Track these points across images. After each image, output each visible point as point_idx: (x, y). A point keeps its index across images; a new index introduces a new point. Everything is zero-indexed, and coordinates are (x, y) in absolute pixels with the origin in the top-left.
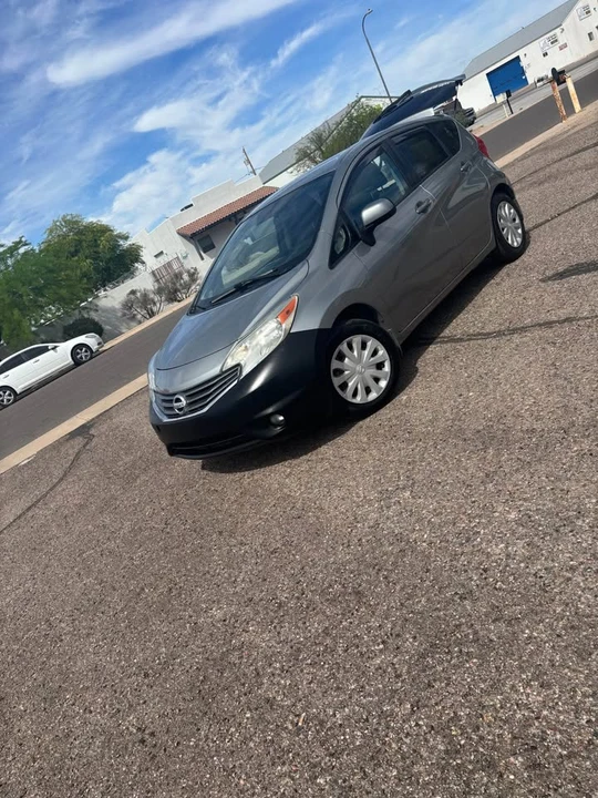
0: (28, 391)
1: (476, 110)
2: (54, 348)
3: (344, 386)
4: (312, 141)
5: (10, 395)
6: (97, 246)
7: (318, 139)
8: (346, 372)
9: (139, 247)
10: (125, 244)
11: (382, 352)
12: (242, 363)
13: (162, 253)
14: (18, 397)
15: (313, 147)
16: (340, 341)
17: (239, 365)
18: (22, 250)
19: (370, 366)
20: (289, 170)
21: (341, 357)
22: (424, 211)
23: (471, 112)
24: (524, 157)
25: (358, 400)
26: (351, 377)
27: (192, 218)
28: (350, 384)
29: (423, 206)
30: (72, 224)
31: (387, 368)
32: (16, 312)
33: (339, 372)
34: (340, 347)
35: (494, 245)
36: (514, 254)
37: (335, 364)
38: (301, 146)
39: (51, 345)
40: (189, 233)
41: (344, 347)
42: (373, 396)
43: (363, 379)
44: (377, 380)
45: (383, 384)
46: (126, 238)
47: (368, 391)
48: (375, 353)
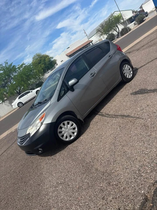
0: (26, 103)
1: (148, 12)
2: (32, 92)
3: (63, 136)
4: (100, 27)
5: (21, 104)
6: (45, 61)
7: (102, 26)
8: (63, 132)
9: (56, 60)
10: (52, 60)
11: (74, 125)
12: (31, 133)
13: (62, 61)
14: (23, 105)
15: (101, 28)
16: (60, 124)
17: (29, 133)
18: (24, 66)
19: (71, 129)
20: (95, 35)
21: (61, 128)
22: (93, 76)
23: (147, 13)
24: (151, 34)
25: (67, 140)
26: (64, 133)
27: (69, 51)
28: (65, 135)
29: (92, 75)
30: (39, 56)
31: (76, 129)
32: (23, 82)
33: (61, 132)
34: (60, 125)
35: (121, 79)
36: (130, 80)
37: (59, 130)
38: (97, 28)
39: (31, 91)
40: (69, 55)
41: (62, 125)
42: (72, 138)
43: (69, 133)
44: (73, 133)
45: (75, 134)
46: (53, 58)
47: (71, 136)
48: (72, 125)
